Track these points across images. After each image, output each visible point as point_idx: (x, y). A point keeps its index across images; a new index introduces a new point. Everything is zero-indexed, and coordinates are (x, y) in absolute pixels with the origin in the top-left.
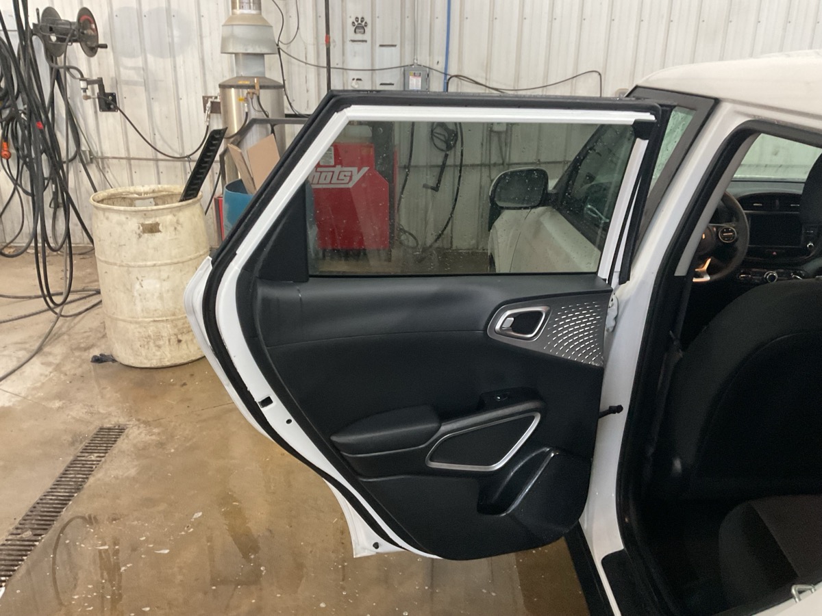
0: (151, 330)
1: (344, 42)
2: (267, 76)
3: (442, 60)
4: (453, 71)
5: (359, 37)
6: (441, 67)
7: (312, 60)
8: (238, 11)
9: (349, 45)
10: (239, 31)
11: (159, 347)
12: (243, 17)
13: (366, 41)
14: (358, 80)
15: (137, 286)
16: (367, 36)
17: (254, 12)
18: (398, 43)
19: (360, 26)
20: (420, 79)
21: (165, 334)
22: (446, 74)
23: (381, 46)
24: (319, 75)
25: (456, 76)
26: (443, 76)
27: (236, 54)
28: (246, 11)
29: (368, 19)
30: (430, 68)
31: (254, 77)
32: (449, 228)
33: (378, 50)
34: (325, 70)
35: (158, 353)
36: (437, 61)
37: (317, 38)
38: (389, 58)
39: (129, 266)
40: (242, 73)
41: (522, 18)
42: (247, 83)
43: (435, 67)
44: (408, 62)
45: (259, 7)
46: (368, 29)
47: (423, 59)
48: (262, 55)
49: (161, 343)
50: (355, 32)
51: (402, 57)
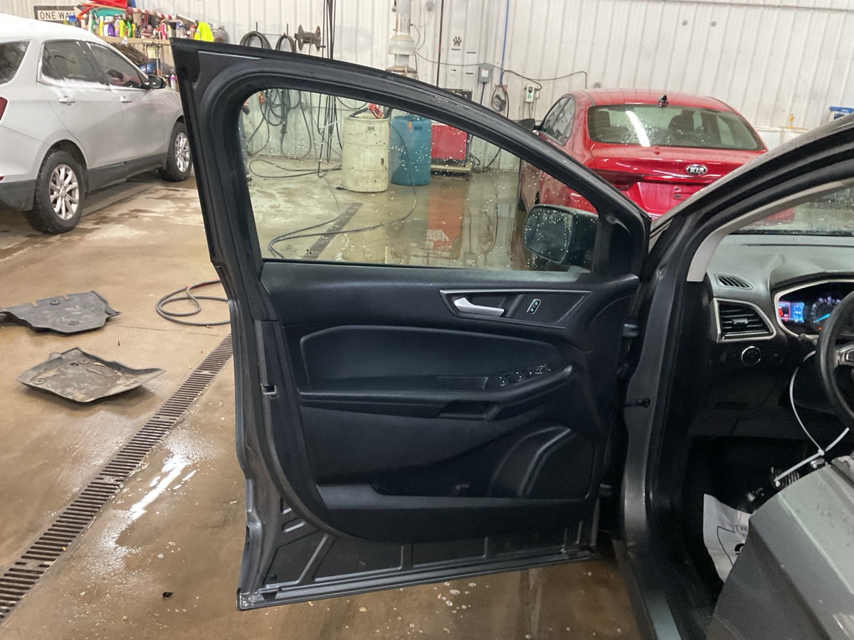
0: (365, 175)
1: (448, 49)
2: (410, 66)
3: (500, 61)
4: (506, 68)
5: (456, 47)
6: (499, 65)
7: (430, 58)
8: (399, 33)
9: (451, 51)
10: (399, 43)
11: (367, 182)
12: (401, 36)
13: (459, 50)
14: (454, 70)
15: (362, 154)
16: (461, 47)
17: (406, 34)
18: (477, 51)
19: (457, 42)
20: (487, 72)
21: (371, 177)
22: (502, 69)
23: (468, 53)
24: (433, 66)
25: (508, 71)
26: (500, 70)
27: (396, 55)
28: (403, 33)
29: (462, 38)
30: (494, 66)
31: (404, 67)
32: (498, 157)
33: (466, 54)
34: (437, 65)
35: (367, 185)
36: (497, 62)
37: (434, 48)
38: (472, 59)
39: (360, 145)
40: (398, 64)
41: (545, 41)
42: (401, 69)
43: (496, 65)
44: (481, 62)
45: (409, 32)
46: (461, 43)
47: (490, 61)
48: (408, 56)
49: (368, 181)
50: (455, 44)
51: (478, 60)
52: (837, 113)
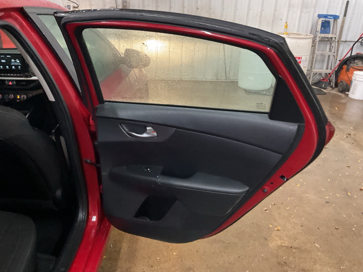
52: (324, 19)
